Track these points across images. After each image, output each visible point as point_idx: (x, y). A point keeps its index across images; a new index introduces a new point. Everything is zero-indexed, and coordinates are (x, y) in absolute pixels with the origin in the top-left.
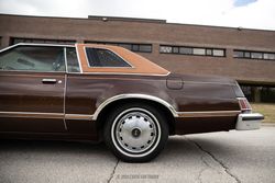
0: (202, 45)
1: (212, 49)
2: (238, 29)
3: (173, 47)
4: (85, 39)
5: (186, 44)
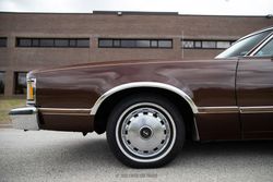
2: (267, 17)
3: (195, 41)
4: (99, 36)
5: (209, 37)
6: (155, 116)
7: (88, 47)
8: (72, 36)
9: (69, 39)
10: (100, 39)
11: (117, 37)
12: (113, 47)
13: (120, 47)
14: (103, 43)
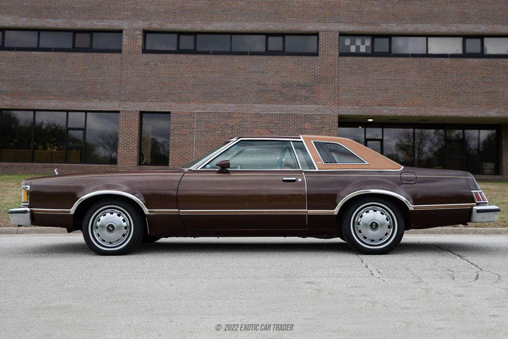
0: (453, 28)
1: (481, 37)
3: (374, 36)
4: (145, 25)
5: (410, 28)
6: (119, 215)
7: (119, 51)
8: (80, 24)
9: (75, 32)
10: (146, 32)
11: (187, 27)
12: (179, 51)
13: (194, 52)
14: (154, 42)
